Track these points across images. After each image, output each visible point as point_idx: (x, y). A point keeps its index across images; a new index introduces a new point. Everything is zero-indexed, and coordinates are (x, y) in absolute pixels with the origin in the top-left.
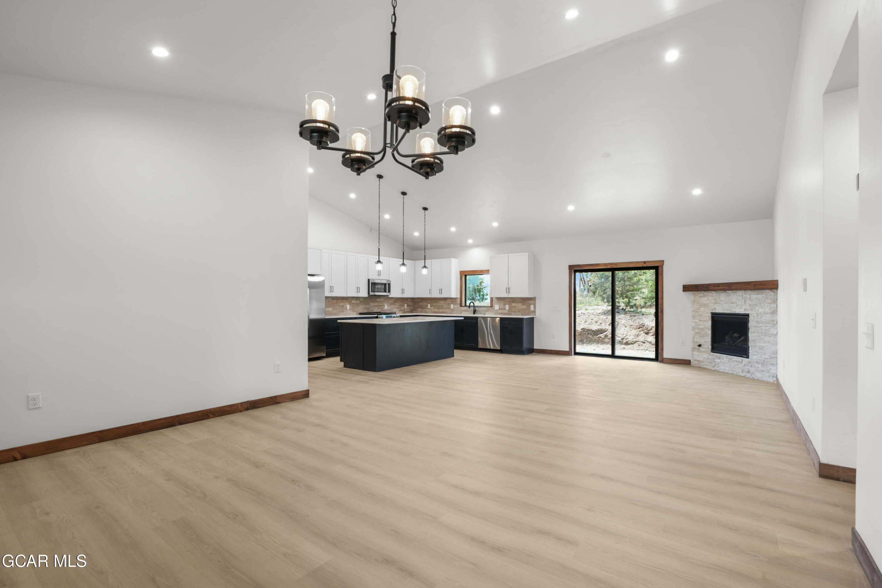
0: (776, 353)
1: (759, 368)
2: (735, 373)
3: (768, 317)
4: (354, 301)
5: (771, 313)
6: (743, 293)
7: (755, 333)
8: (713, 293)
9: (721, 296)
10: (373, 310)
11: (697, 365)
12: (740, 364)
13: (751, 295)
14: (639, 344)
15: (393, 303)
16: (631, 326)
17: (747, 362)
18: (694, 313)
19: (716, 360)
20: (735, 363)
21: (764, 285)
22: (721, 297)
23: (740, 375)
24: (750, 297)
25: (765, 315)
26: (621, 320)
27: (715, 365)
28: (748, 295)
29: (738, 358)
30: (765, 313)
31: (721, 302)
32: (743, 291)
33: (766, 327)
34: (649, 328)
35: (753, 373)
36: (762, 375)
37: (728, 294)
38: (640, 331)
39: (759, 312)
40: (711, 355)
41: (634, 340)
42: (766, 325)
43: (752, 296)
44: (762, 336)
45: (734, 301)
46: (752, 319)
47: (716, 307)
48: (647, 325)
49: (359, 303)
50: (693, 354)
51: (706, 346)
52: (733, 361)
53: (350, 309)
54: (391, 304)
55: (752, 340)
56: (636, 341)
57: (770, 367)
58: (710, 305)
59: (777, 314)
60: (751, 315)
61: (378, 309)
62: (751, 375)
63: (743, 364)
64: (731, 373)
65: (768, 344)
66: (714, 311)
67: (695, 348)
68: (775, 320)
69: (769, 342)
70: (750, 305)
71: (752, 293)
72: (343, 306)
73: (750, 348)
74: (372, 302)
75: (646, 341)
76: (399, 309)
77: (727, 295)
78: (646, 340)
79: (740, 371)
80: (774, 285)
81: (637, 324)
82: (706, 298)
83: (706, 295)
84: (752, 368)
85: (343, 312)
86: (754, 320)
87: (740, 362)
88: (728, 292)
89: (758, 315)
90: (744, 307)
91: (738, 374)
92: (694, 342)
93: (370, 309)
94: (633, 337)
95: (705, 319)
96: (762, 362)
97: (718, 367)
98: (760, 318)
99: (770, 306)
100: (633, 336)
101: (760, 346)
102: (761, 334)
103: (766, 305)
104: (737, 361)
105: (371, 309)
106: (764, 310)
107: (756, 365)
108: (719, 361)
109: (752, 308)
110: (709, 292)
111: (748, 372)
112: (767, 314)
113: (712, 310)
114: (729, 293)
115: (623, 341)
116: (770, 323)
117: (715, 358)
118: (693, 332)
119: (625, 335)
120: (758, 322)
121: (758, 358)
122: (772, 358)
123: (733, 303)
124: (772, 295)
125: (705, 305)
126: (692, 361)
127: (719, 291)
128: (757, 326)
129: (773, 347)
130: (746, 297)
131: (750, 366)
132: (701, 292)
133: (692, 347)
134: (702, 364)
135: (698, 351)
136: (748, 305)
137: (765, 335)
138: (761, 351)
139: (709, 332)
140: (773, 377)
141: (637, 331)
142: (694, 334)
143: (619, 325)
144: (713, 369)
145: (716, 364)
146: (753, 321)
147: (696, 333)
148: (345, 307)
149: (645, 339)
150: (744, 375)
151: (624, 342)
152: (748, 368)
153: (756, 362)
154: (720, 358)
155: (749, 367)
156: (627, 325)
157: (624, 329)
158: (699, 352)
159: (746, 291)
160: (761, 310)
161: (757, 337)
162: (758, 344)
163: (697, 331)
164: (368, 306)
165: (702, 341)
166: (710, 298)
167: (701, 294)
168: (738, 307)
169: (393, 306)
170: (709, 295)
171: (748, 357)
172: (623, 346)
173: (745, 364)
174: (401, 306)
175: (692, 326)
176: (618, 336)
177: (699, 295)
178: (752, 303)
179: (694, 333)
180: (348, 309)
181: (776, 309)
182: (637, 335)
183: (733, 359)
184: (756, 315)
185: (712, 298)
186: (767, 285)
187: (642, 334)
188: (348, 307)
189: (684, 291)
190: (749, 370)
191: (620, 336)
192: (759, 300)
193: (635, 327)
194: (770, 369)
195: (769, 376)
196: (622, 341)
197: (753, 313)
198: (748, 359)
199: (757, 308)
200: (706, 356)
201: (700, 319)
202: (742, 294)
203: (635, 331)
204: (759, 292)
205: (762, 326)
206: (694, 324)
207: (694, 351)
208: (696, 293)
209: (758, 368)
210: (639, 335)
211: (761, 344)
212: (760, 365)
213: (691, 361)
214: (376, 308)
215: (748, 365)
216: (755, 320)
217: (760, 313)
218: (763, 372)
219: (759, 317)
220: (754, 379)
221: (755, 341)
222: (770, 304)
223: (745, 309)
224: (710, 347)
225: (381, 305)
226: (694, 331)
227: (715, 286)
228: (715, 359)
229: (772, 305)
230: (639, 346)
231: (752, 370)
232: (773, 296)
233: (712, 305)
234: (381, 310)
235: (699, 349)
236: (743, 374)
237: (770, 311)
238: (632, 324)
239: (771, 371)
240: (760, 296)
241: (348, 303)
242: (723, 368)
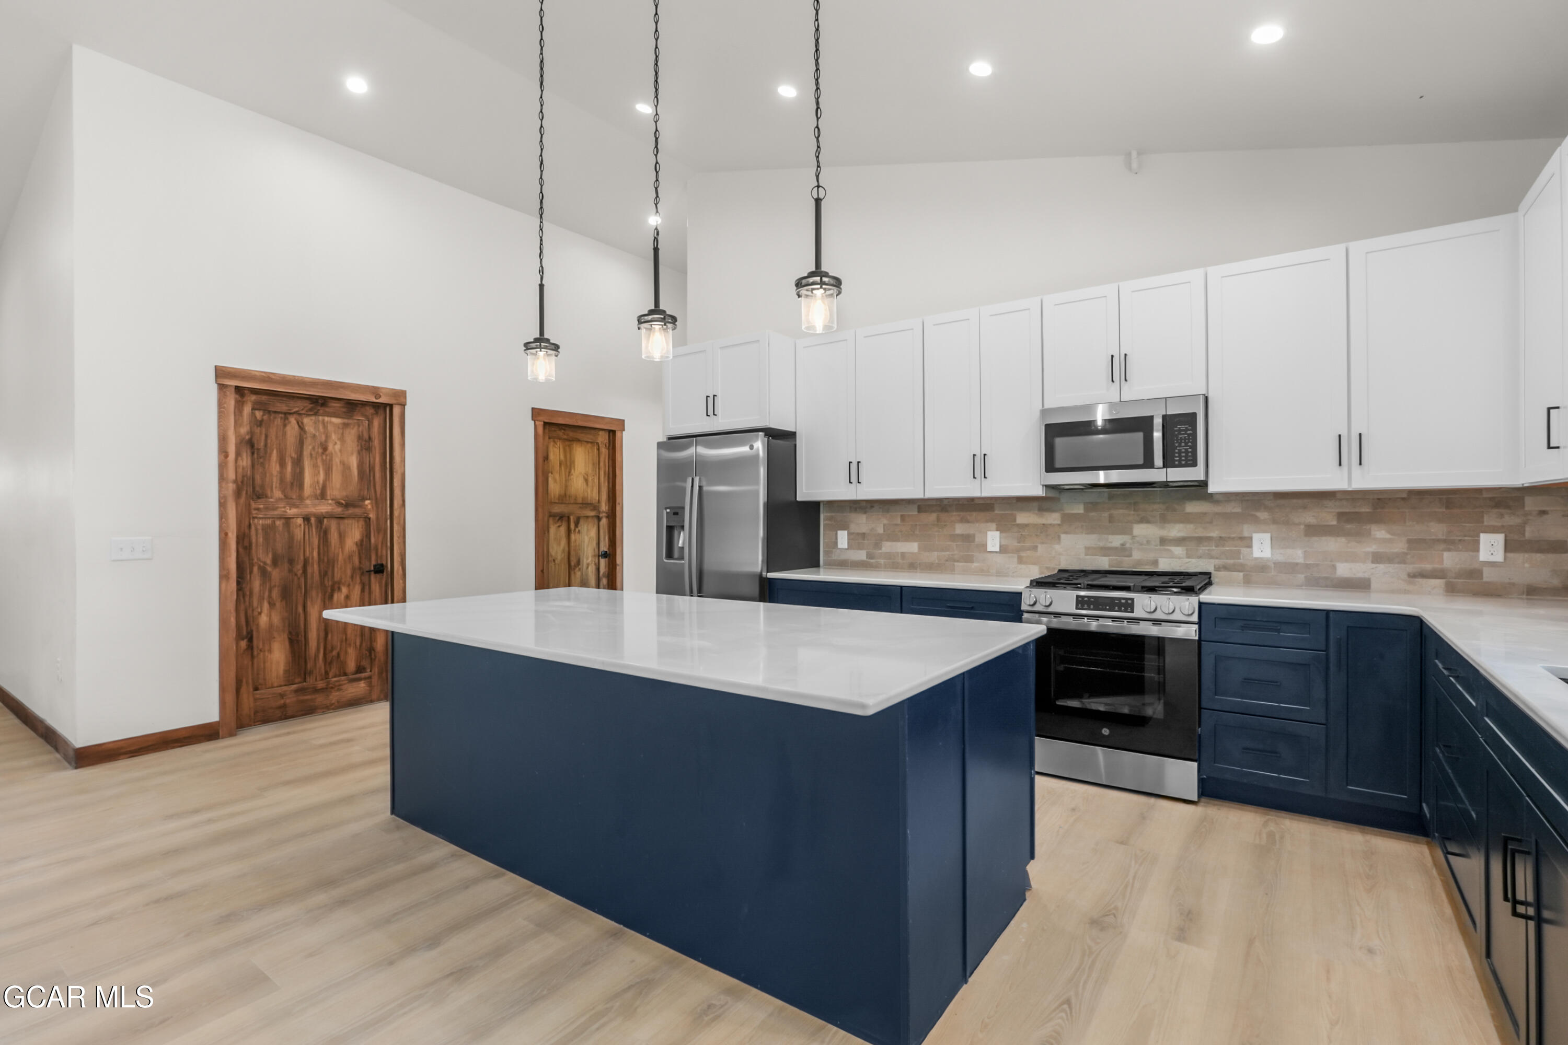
4: (1023, 518)
10: (1156, 562)
15: (1334, 523)
49: (1059, 525)
53: (1003, 550)
54: (1313, 531)
61: (1188, 557)
72: (968, 538)
74: (1144, 520)
76: (1405, 563)
85: (969, 559)
93: (1130, 556)
105: (1137, 555)
148: (978, 539)
164: (1116, 541)
169: (1332, 544)
174: (1414, 544)
180: (989, 548)
188: (993, 539)
214: (1178, 550)
225: (1215, 534)
234: (1217, 562)
241: (994, 526)
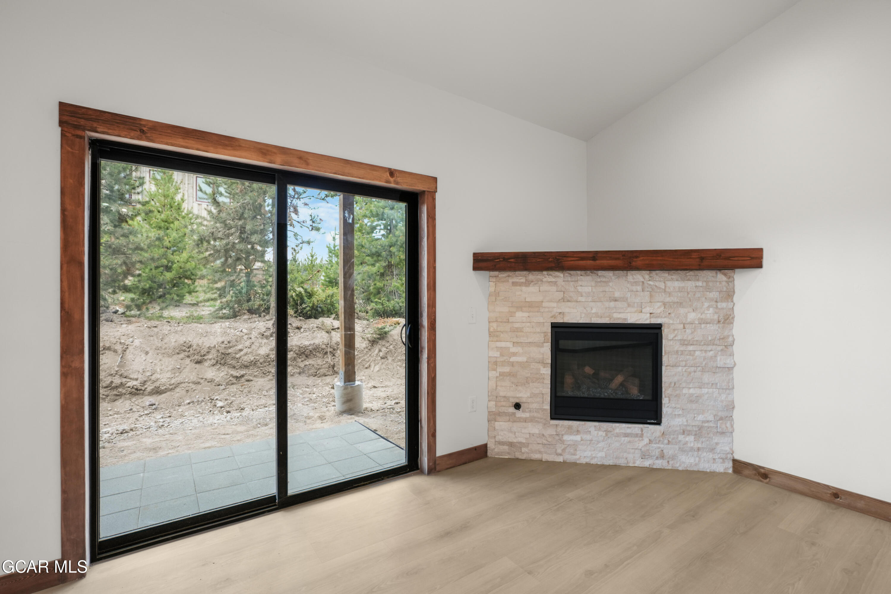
0: (731, 407)
1: (689, 445)
2: (622, 462)
3: (712, 330)
5: (719, 322)
6: (647, 277)
7: (679, 366)
8: (558, 277)
9: (580, 283)
11: (509, 453)
12: (637, 439)
13: (667, 282)
14: (187, 389)
16: (157, 349)
17: (658, 434)
18: (494, 325)
19: (566, 438)
20: (623, 439)
21: (728, 258)
22: (581, 286)
23: (636, 465)
24: (665, 287)
25: (703, 326)
26: (131, 340)
27: (564, 450)
28: (660, 281)
29: (630, 428)
30: (704, 322)
31: (580, 299)
32: (648, 272)
33: (706, 351)
34: (202, 351)
35: (674, 457)
36: (697, 459)
37: (604, 280)
38: (182, 360)
39: (689, 320)
40: (553, 425)
41: (173, 381)
42: (705, 348)
43: (669, 284)
44: (695, 372)
45: (617, 295)
46: (671, 336)
47: (567, 310)
48: (198, 345)
50: (491, 429)
51: (535, 406)
52: (618, 435)
55: (671, 383)
56: (178, 382)
57: (716, 439)
58: (544, 304)
59: (732, 323)
60: (669, 328)
62: (668, 462)
63: (646, 441)
64: (611, 464)
65: (711, 390)
66: (559, 320)
67: (500, 414)
68: (728, 336)
69: (712, 384)
70: (664, 304)
71: (670, 277)
73: (663, 402)
75: (202, 379)
77: (599, 280)
78: (201, 377)
79: (638, 454)
80: (752, 258)
81: (173, 344)
82: (533, 289)
83: (532, 282)
84: (669, 446)
86: (676, 338)
87: (636, 435)
88: (600, 273)
89: (684, 328)
90: (648, 309)
91: (631, 465)
92: (497, 397)
94: (169, 375)
95: (530, 340)
96: (696, 431)
97: (574, 455)
98: (692, 333)
99: (717, 306)
100: (170, 373)
101: (691, 395)
102: (692, 369)
103: (706, 305)
104: (626, 435)
106: (701, 315)
107: (681, 437)
108: (578, 438)
109: (669, 312)
110: (545, 273)
111: (662, 456)
112: (709, 323)
113: (554, 317)
114: (604, 277)
115: (146, 386)
116: (717, 342)
117: (563, 432)
118: (493, 374)
119: (148, 374)
120: (684, 343)
121: (686, 423)
122: (721, 419)
123: (616, 301)
124: (720, 282)
125: (531, 306)
126: (490, 446)
127: (572, 272)
128: (682, 351)
129: (723, 397)
130: (656, 286)
131: (666, 441)
132: (517, 273)
133: (489, 412)
134: (524, 450)
135: (509, 421)
136: (659, 304)
137: (703, 371)
138: (694, 406)
139: (547, 371)
140: (724, 460)
141: (176, 360)
142: (497, 377)
143: (128, 351)
144: (560, 459)
145: (566, 448)
146: (672, 340)
147: (502, 374)
149: (198, 375)
150: (649, 465)
151: (149, 389)
152: (659, 448)
153: (682, 431)
154: (578, 432)
155: (662, 446)
156: (148, 349)
157: (144, 359)
158: (514, 422)
159: (654, 273)
160: (692, 316)
161: (683, 375)
162: (685, 391)
163: (507, 369)
165: (522, 395)
166: (544, 287)
167: (520, 277)
168: (629, 309)
170: (545, 280)
171: (659, 423)
172: (148, 400)
173: (652, 438)
175: (489, 357)
176: (132, 376)
177: (511, 280)
178: (668, 299)
179: (498, 375)
181: (732, 313)
182: (179, 368)
183: (617, 431)
184: (682, 326)
185: (554, 288)
186: (732, 259)
187: (187, 365)
189: (475, 268)
190: (662, 450)
191: (136, 377)
192: (688, 293)
193: (170, 351)
194: (717, 444)
195: (714, 459)
196: (143, 388)
197: (671, 322)
198: (657, 427)
199: (682, 311)
200: (535, 429)
201: (515, 340)
202: (642, 280)
203: (170, 359)
204: (687, 274)
205: (695, 351)
206: (497, 354)
207: (496, 421)
208: (503, 275)
209: (686, 443)
210: (182, 368)
211: (692, 391)
212: (691, 438)
213: (488, 446)
215: (659, 441)
216: (679, 337)
217: (691, 323)
218: (700, 453)
219: (688, 331)
220: (677, 471)
221: (677, 385)
222: (716, 302)
223: (651, 313)
224: (548, 407)
226: (495, 370)
227: (582, 259)
228: (562, 435)
229: (724, 305)
230: (189, 394)
231: (669, 450)
232: (724, 283)
233: (555, 305)
235: (514, 414)
236: (647, 463)
237: (716, 317)
238: (159, 345)
239: (719, 449)
240: (690, 285)
242: (588, 453)
